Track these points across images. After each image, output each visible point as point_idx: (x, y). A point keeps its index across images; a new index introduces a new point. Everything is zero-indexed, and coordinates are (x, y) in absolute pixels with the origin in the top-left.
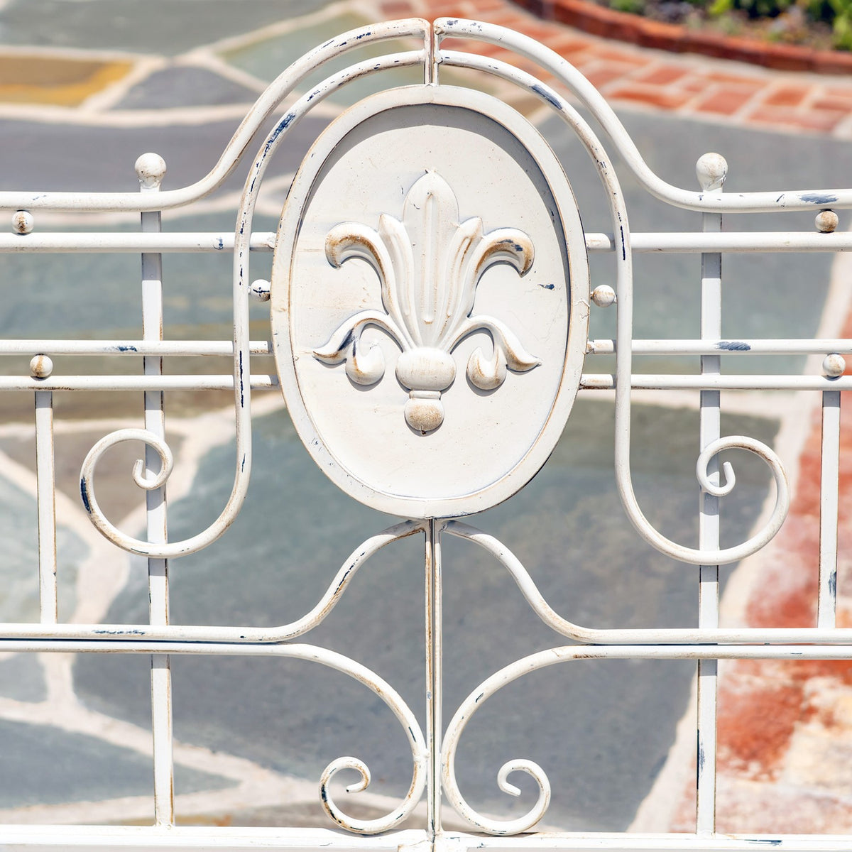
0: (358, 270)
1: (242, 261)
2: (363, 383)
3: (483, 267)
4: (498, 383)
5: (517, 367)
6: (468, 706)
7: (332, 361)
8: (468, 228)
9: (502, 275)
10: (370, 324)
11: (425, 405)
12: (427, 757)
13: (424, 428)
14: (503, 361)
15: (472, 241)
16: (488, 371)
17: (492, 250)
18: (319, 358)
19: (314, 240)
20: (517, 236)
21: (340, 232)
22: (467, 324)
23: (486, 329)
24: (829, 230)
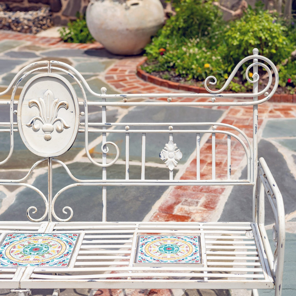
0: (34, 108)
1: (12, 107)
2: (36, 130)
3: (59, 108)
4: (62, 131)
5: (66, 128)
6: (57, 195)
7: (30, 126)
8: (56, 100)
9: (62, 110)
10: (37, 119)
11: (48, 135)
12: (48, 206)
13: (48, 139)
14: (63, 126)
15: (57, 103)
16: (60, 128)
17: (61, 105)
18: (27, 125)
19: (26, 102)
20: (65, 102)
21: (31, 101)
22: (56, 119)
23: (59, 120)
24: (125, 102)
